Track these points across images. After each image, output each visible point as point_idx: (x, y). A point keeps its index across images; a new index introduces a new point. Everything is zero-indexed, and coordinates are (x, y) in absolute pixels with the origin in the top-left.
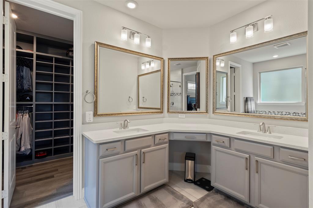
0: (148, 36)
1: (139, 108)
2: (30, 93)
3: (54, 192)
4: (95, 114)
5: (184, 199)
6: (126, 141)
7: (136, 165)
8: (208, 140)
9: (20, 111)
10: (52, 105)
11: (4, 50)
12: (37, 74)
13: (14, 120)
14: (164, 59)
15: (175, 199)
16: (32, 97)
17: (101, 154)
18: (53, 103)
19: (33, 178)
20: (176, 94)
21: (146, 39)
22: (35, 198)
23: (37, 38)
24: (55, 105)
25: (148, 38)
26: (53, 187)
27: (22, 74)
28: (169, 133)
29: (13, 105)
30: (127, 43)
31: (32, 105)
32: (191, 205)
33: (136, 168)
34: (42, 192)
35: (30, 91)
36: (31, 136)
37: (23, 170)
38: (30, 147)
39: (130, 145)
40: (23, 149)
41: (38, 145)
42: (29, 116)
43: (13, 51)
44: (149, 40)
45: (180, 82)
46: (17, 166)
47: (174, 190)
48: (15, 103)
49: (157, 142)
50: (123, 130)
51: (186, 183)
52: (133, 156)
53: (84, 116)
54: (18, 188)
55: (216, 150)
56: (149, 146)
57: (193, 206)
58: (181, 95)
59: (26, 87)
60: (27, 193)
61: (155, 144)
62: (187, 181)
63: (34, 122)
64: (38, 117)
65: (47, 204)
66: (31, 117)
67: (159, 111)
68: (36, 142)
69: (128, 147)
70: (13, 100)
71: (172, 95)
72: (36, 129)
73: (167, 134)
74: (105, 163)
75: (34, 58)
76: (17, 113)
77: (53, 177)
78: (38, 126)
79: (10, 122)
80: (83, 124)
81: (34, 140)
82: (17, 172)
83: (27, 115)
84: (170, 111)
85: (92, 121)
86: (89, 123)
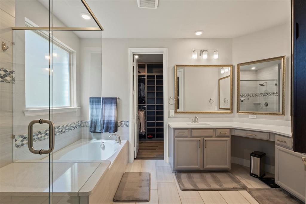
0: (216, 50)
1: (220, 108)
2: (144, 99)
3: (155, 156)
4: (176, 112)
5: (240, 184)
6: (192, 130)
7: (200, 147)
8: (272, 140)
9: (140, 109)
10: (155, 105)
11: (134, 75)
12: (147, 86)
13: (138, 114)
14: (233, 65)
15: (231, 181)
16: (145, 100)
17: (175, 135)
18: (156, 104)
19: (146, 148)
20: (271, 94)
21: (214, 53)
22: (146, 156)
23: (147, 65)
24: (156, 105)
25: (215, 52)
26: (155, 154)
27: (140, 87)
28: (231, 129)
29: (137, 106)
30: (198, 60)
31: (145, 106)
32: (244, 189)
33: (199, 150)
34: (150, 155)
35: (144, 97)
36: (145, 124)
37: (142, 143)
38: (144, 131)
39: (194, 133)
40: (141, 131)
41: (148, 130)
42: (144, 112)
43: (137, 75)
44: (216, 54)
45: (276, 80)
46: (139, 141)
47: (235, 178)
48: (138, 104)
49: (218, 134)
50: (194, 123)
51: (250, 176)
52: (197, 141)
53: (169, 113)
54: (140, 150)
55: (279, 150)
56: (211, 137)
57: (246, 190)
58: (277, 94)
59: (142, 95)
60: (143, 153)
61: (217, 135)
62: (252, 175)
63: (146, 116)
64: (148, 113)
65: (152, 160)
66: (145, 113)
67: (229, 111)
68: (147, 128)
69: (193, 134)
70: (137, 104)
71: (265, 95)
72: (147, 121)
73: (229, 130)
74: (178, 141)
75: (146, 77)
76: (139, 110)
77: (155, 149)
78: (148, 119)
79: (137, 114)
80: (168, 117)
81: (147, 127)
82: (139, 143)
83: (143, 112)
84: (239, 112)
85: (173, 116)
86: (172, 117)
